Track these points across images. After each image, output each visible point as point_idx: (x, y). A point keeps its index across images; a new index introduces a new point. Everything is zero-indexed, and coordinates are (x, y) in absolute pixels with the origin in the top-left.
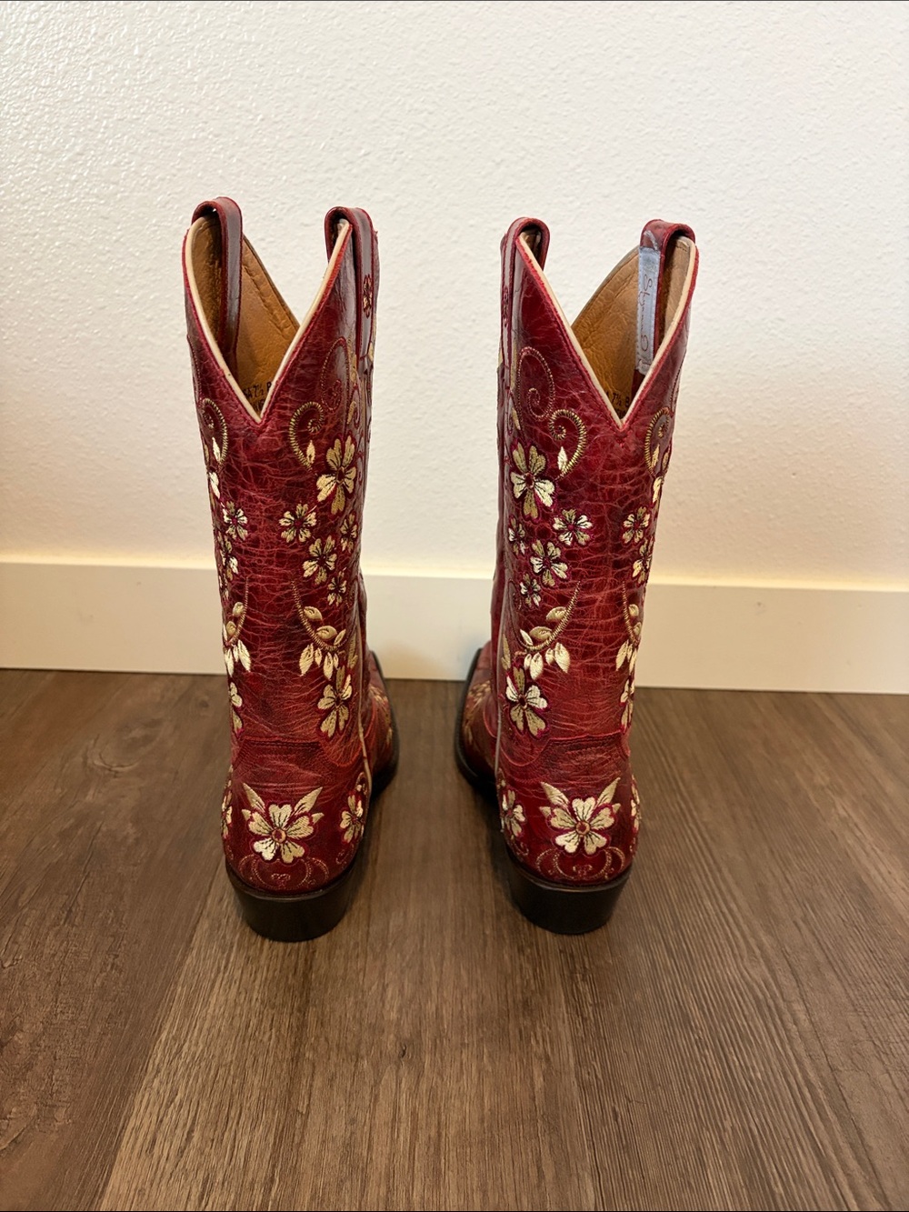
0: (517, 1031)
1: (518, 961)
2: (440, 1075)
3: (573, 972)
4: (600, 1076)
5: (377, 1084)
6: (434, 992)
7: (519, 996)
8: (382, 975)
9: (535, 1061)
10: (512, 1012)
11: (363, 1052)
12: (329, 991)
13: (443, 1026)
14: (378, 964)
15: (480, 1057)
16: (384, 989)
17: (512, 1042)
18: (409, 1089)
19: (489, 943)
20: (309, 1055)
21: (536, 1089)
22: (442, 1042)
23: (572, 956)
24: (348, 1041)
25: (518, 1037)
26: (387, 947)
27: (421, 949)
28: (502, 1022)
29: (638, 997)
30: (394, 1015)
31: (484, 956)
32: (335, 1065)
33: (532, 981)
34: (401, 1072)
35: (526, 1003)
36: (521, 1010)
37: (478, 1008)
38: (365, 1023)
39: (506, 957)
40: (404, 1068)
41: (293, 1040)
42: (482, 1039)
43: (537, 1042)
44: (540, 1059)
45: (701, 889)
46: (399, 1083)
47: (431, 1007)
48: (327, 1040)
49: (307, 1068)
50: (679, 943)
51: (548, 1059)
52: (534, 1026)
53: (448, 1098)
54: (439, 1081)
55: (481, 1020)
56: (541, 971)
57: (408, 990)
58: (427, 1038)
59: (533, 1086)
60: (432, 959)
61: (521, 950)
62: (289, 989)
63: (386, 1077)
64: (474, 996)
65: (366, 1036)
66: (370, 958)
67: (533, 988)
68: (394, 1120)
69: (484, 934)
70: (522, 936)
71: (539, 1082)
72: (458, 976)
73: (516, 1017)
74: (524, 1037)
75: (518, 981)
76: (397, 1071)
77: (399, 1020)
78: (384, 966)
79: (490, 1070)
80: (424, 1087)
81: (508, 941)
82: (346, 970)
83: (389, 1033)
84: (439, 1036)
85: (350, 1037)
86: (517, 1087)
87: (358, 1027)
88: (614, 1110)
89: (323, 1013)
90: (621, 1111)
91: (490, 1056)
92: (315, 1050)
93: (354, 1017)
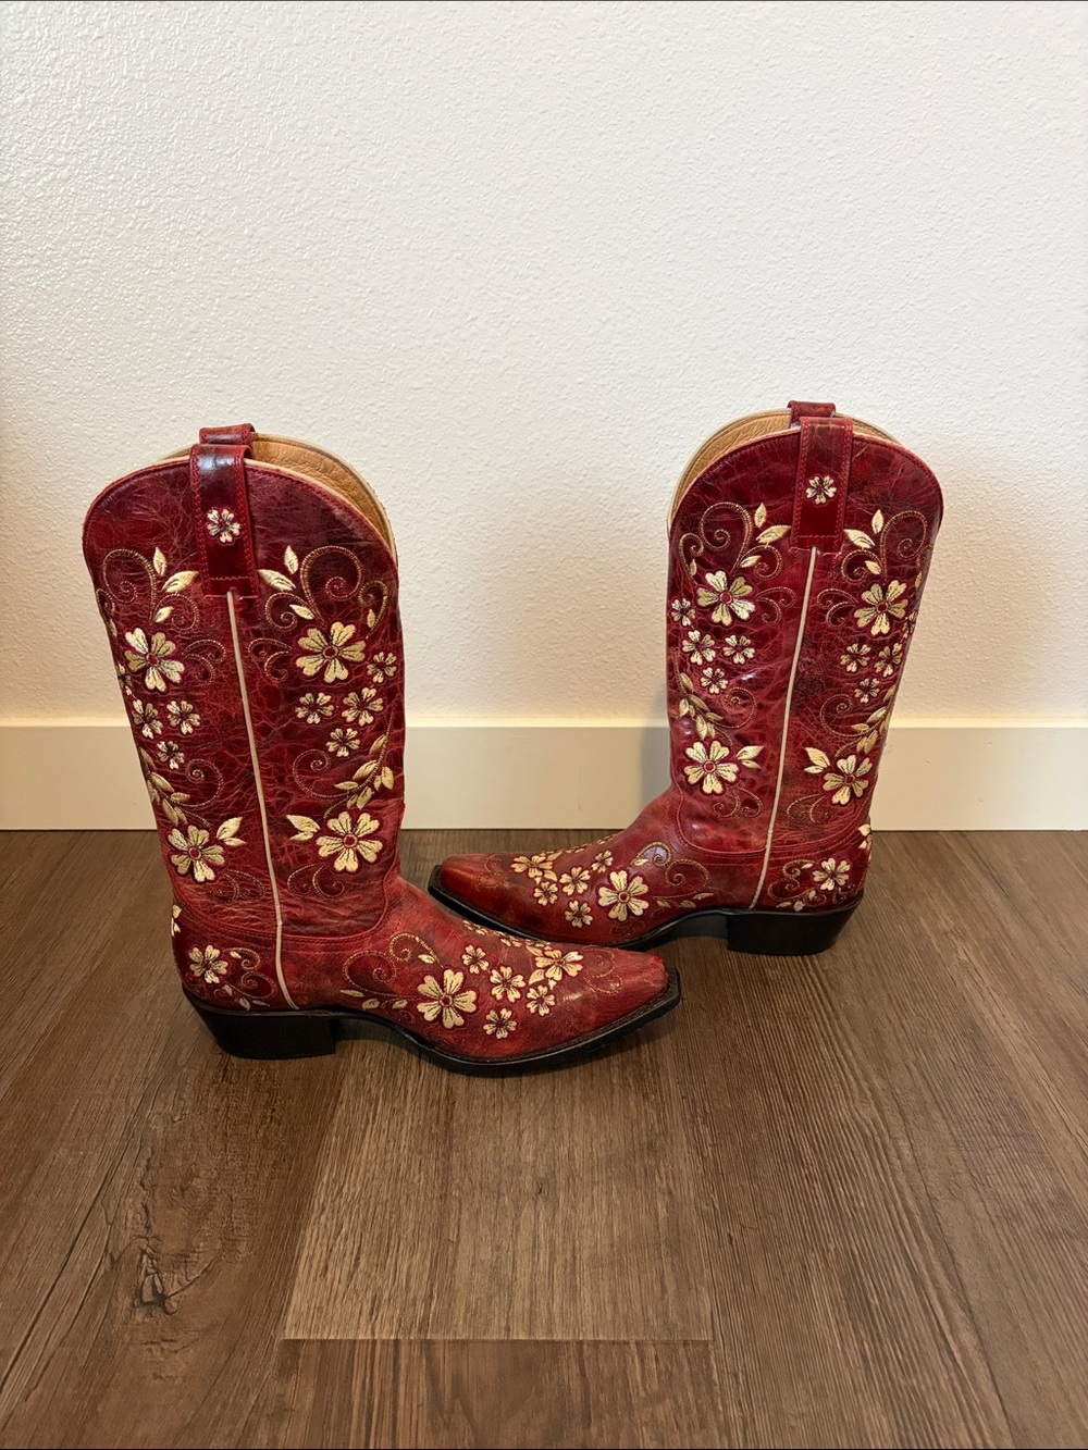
0: (642, 1170)
1: (643, 1108)
2: (574, 1208)
3: (694, 1116)
4: (717, 1207)
5: (517, 1216)
6: (566, 1137)
7: (645, 1139)
8: (517, 1122)
9: (659, 1195)
10: (637, 1153)
11: (504, 1190)
12: (470, 1137)
13: (575, 1165)
14: (514, 1112)
15: (609, 1193)
16: (520, 1136)
17: (638, 1179)
18: (547, 1220)
19: (616, 1090)
20: (456, 1193)
21: (660, 1219)
22: (574, 1180)
23: (693, 1101)
24: (490, 1181)
25: (643, 1174)
26: (521, 1096)
27: (553, 1097)
28: (628, 1162)
29: (754, 1137)
30: (530, 1158)
31: (612, 1104)
32: (480, 1202)
33: (656, 1125)
34: (538, 1208)
35: (651, 1146)
36: (646, 1151)
37: (606, 1150)
38: (504, 1166)
39: (632, 1103)
40: (541, 1202)
41: (440, 1181)
42: (611, 1178)
43: (661, 1179)
44: (664, 1193)
45: (818, 1035)
46: (537, 1216)
47: (564, 1151)
48: (471, 1181)
49: (455, 1205)
50: (795, 1088)
51: (670, 1193)
52: (658, 1165)
53: (581, 1228)
54: (573, 1213)
55: (609, 1161)
56: (665, 1116)
57: (541, 1137)
58: (561, 1178)
59: (657, 1215)
60: (563, 1108)
61: (646, 1096)
62: (433, 1136)
63: (525, 1211)
64: (603, 1140)
65: (505, 1177)
66: (506, 1107)
67: (657, 1131)
68: (534, 1246)
69: (611, 1083)
70: (647, 1084)
71: (662, 1213)
72: (588, 1122)
73: (642, 1158)
74: (649, 1175)
75: (643, 1125)
76: (535, 1207)
77: (535, 1162)
78: (519, 1114)
79: (618, 1203)
80: (559, 1218)
81: (633, 1089)
82: (484, 1118)
83: (526, 1174)
84: (572, 1176)
85: (491, 1177)
86: (642, 1217)
87: (498, 1169)
88: (729, 1235)
89: (465, 1158)
90: (736, 1236)
91: (618, 1192)
92: (459, 1188)
93: (494, 1160)
